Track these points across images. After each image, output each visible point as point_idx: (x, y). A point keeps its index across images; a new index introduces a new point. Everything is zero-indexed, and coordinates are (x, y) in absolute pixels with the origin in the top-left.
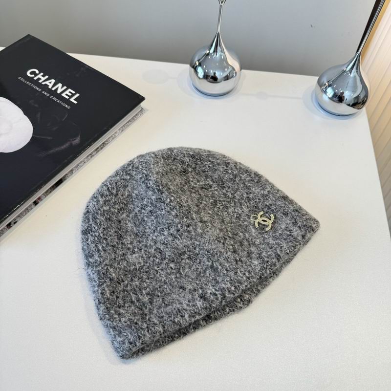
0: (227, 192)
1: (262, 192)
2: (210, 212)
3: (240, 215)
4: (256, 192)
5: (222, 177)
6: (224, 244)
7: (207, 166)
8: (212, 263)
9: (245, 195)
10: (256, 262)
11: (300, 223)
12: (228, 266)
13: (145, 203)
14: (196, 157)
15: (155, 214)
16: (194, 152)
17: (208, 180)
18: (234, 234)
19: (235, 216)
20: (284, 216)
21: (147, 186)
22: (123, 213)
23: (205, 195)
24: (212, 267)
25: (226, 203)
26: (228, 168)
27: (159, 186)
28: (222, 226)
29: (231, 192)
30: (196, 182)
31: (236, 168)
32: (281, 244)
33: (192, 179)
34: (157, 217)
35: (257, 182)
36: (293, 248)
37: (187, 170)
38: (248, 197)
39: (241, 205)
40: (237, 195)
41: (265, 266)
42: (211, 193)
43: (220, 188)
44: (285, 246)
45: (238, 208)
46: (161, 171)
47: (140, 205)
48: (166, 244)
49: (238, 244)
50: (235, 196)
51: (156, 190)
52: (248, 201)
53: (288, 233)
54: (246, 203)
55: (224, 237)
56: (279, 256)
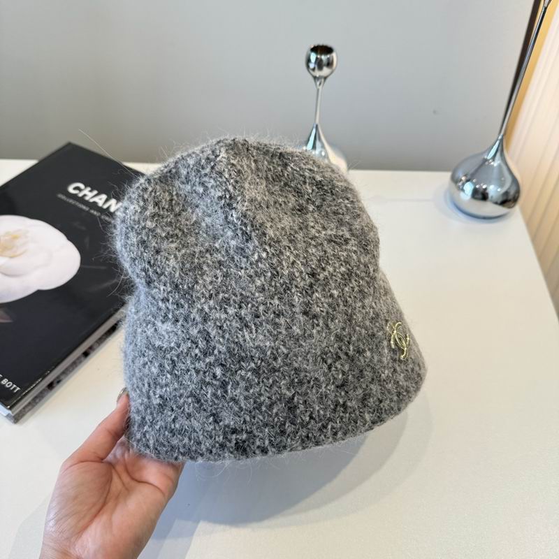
2: (335, 293)
8: (294, 396)
13: (217, 245)
14: (326, 188)
15: (225, 270)
16: (323, 177)
17: (344, 228)
21: (226, 218)
22: (172, 242)
27: (245, 225)
30: (320, 229)
33: (312, 224)
34: (226, 275)
37: (306, 208)
42: (345, 254)
46: (259, 199)
47: (207, 244)
51: (239, 232)
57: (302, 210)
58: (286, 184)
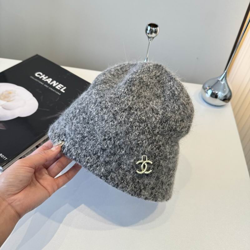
0: (159, 128)
3: (142, 146)
5: (171, 119)
9: (161, 143)
10: (103, 170)
12: (90, 148)
19: (139, 142)
20: (155, 178)
25: (148, 130)
26: (180, 122)
29: (159, 131)
31: (182, 129)
38: (160, 146)
39: (151, 143)
40: (160, 137)
42: (151, 115)
43: (160, 121)
45: (147, 142)
49: (112, 152)
50: (157, 136)
52: (157, 148)
54: (155, 147)
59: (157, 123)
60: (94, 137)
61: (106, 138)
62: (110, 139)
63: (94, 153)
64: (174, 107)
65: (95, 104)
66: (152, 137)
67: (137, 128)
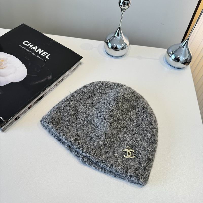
0: (135, 130)
1: (145, 147)
2: (119, 127)
3: (126, 141)
4: (144, 144)
5: (141, 124)
6: (106, 138)
7: (143, 115)
9: (139, 139)
10: (104, 157)
11: (138, 172)
12: (96, 144)
14: (145, 109)
16: (147, 107)
18: (114, 142)
19: (124, 139)
20: (138, 163)
23: (126, 121)
24: (92, 138)
25: (129, 132)
26: (148, 125)
28: (114, 134)
29: (136, 132)
30: (132, 115)
32: (120, 165)
33: (132, 112)
35: (150, 142)
36: (121, 172)
38: (138, 141)
39: (132, 139)
40: (137, 136)
41: (103, 162)
42: (130, 123)
43: (135, 126)
44: (120, 168)
45: (129, 139)
48: (93, 115)
49: (110, 146)
50: (135, 135)
53: (129, 167)
54: (135, 141)
55: (109, 137)
56: (113, 166)
57: (134, 108)
58: (137, 100)
59: (134, 128)
60: (99, 137)
61: (106, 137)
62: (109, 138)
63: (99, 147)
64: (143, 116)
65: (97, 117)
66: (132, 135)
67: (122, 131)
